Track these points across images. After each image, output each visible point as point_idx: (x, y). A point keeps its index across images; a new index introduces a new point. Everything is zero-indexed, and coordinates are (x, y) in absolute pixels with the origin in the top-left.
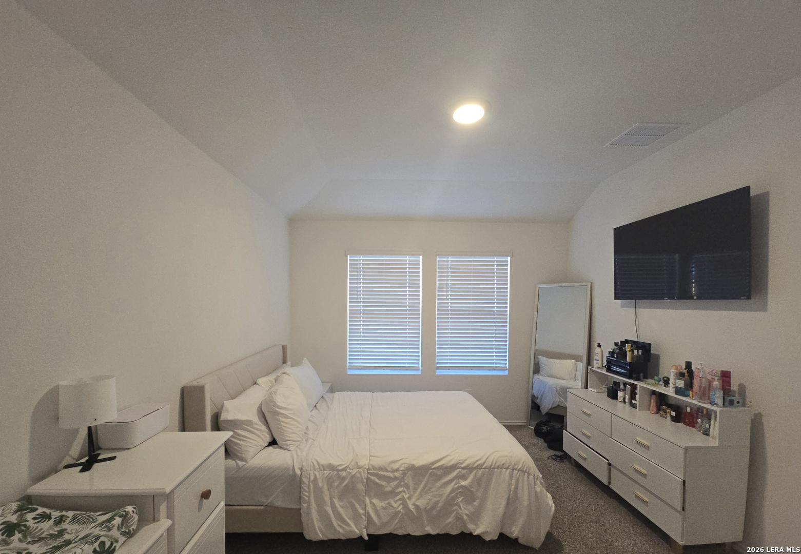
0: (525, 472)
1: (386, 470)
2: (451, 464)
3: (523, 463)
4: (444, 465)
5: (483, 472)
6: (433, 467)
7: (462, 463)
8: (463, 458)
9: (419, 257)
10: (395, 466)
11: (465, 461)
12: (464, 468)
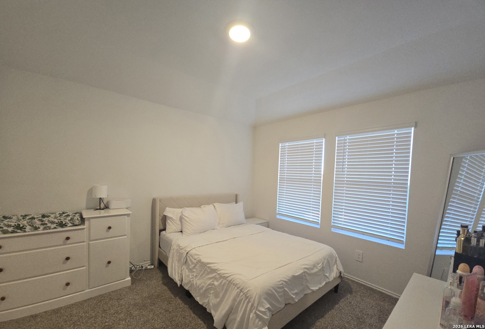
0: (247, 298)
1: (192, 257)
2: (214, 268)
3: (249, 291)
4: (211, 267)
5: (225, 282)
6: (207, 266)
7: (219, 271)
8: (221, 268)
9: (323, 140)
10: (196, 257)
11: (221, 270)
12: (219, 274)
